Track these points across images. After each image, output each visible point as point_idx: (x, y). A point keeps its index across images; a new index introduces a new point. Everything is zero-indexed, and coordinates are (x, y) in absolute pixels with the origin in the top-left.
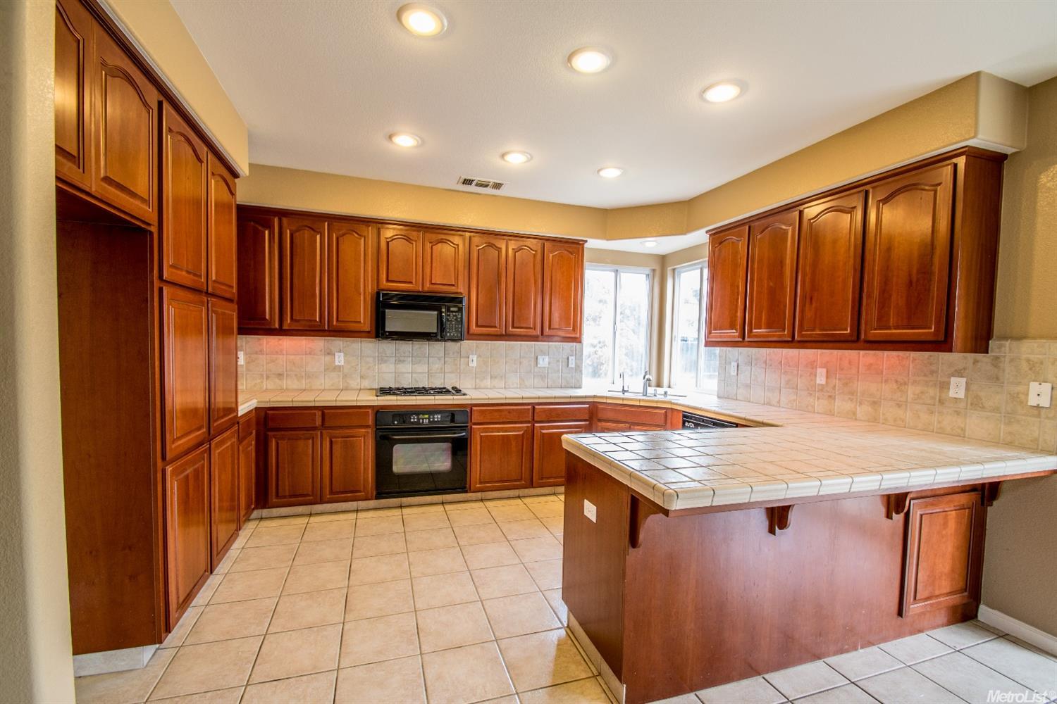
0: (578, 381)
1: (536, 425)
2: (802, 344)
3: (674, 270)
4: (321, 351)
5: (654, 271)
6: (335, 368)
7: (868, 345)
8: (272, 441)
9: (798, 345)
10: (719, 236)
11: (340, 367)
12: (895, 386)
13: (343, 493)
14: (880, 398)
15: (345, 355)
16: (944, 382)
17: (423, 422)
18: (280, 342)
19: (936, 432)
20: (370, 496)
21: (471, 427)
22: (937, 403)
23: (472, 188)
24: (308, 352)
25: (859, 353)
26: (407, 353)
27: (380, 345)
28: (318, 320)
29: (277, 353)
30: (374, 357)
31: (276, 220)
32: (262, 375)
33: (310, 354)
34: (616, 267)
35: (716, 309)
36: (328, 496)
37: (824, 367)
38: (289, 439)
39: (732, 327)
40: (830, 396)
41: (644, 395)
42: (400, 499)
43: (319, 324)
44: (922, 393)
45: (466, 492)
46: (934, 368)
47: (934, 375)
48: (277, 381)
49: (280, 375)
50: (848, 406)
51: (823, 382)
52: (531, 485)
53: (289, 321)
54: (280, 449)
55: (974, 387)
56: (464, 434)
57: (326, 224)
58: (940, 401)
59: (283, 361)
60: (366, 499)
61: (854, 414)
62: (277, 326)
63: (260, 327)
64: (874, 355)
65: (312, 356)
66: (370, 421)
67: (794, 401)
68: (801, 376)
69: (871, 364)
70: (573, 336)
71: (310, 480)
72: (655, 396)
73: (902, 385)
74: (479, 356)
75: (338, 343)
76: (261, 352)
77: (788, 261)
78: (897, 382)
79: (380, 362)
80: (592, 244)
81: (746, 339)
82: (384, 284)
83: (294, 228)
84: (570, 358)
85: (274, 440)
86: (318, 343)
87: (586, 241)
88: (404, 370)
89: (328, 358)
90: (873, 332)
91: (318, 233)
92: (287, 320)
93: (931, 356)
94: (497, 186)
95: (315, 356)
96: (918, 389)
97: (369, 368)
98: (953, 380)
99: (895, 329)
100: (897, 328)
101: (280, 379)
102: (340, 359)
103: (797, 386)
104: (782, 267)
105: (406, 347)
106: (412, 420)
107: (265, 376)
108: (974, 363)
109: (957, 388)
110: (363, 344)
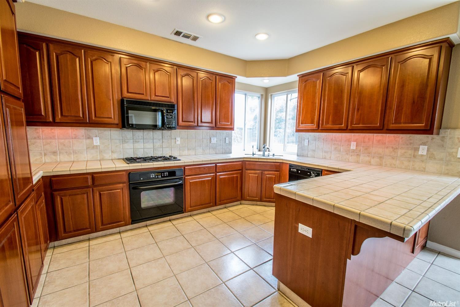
0: (230, 150)
1: (217, 174)
2: (352, 131)
3: (271, 95)
4: (83, 136)
5: (262, 95)
6: (93, 147)
7: (388, 131)
8: (57, 198)
9: (350, 131)
10: (304, 78)
11: (97, 146)
12: (392, 150)
13: (109, 224)
14: (384, 155)
15: (100, 138)
16: (416, 148)
17: (158, 177)
18: (53, 131)
19: (411, 170)
20: (128, 223)
21: (185, 178)
22: (412, 157)
23: (180, 39)
24: (73, 137)
25: (374, 135)
26: (140, 137)
27: (123, 132)
28: (81, 116)
29: (51, 138)
30: (120, 139)
31: (44, 45)
32: (41, 153)
33: (75, 138)
34: (246, 92)
35: (303, 113)
36: (101, 227)
37: (355, 141)
38: (69, 196)
39: (312, 122)
40: (358, 155)
41: (263, 156)
42: (145, 222)
43: (83, 119)
44: (405, 152)
45: (183, 213)
46: (411, 141)
47: (412, 144)
48: (53, 156)
49: (54, 153)
50: (367, 159)
51: (355, 148)
52: (216, 205)
53: (60, 117)
54: (64, 202)
55: (431, 150)
56: (181, 182)
57: (83, 51)
58: (414, 156)
59: (56, 144)
60: (126, 225)
61: (370, 162)
62: (51, 120)
63: (38, 120)
64: (382, 136)
65: (77, 140)
66: (125, 179)
67: (339, 157)
68: (343, 146)
69: (380, 140)
70: (231, 127)
71: (87, 220)
72: (269, 156)
73: (395, 149)
74: (181, 138)
75: (95, 131)
76: (39, 138)
77: (346, 91)
78: (392, 148)
79: (123, 142)
80: (240, 79)
81: (320, 128)
82: (126, 94)
83: (59, 52)
84: (226, 138)
85: (58, 197)
86: (81, 131)
87: (236, 77)
88: (139, 147)
89: (88, 141)
90: (391, 125)
91: (77, 57)
92: (59, 116)
93: (411, 136)
94: (195, 39)
95: (79, 140)
96: (403, 151)
97: (116, 146)
98: (421, 147)
99: (403, 124)
100: (405, 123)
101: (55, 155)
102: (96, 141)
103: (340, 150)
104: (342, 94)
105: (139, 134)
106: (152, 177)
107: (43, 154)
108: (432, 139)
109: (423, 150)
110: (112, 132)
